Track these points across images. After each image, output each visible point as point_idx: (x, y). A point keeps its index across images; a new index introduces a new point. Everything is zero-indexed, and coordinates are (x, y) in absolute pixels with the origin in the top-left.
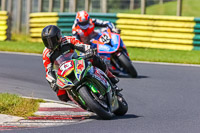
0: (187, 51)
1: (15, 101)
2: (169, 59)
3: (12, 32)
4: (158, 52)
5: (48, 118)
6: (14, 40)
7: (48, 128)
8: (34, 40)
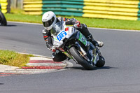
0: (133, 21)
1: (13, 56)
2: (121, 27)
3: (11, 7)
4: (113, 21)
5: (36, 68)
6: (12, 13)
7: (35, 74)
8: (26, 13)
